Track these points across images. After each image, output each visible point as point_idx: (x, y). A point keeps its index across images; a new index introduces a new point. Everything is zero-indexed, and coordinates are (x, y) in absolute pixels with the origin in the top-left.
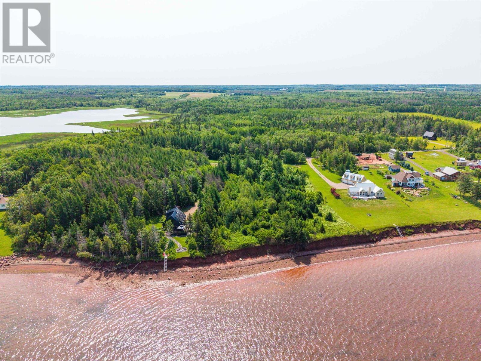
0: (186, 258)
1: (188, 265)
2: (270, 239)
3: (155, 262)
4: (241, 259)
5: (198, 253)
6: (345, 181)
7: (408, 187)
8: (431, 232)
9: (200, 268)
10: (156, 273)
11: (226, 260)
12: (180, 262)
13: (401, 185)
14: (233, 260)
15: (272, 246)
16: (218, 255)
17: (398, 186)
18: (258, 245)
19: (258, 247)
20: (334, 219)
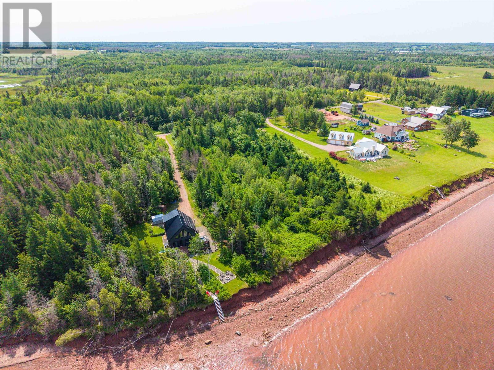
0: (245, 290)
1: (250, 299)
2: (335, 232)
3: (201, 310)
4: (313, 270)
5: (258, 278)
6: (333, 142)
7: (396, 141)
8: (462, 188)
9: (269, 299)
10: (208, 328)
11: (296, 277)
12: (237, 299)
13: (390, 140)
14: (304, 273)
15: (340, 241)
16: (284, 272)
17: (387, 141)
18: (324, 245)
19: (326, 246)
20: (372, 190)
